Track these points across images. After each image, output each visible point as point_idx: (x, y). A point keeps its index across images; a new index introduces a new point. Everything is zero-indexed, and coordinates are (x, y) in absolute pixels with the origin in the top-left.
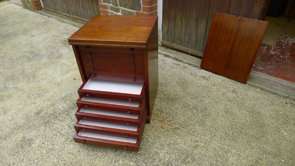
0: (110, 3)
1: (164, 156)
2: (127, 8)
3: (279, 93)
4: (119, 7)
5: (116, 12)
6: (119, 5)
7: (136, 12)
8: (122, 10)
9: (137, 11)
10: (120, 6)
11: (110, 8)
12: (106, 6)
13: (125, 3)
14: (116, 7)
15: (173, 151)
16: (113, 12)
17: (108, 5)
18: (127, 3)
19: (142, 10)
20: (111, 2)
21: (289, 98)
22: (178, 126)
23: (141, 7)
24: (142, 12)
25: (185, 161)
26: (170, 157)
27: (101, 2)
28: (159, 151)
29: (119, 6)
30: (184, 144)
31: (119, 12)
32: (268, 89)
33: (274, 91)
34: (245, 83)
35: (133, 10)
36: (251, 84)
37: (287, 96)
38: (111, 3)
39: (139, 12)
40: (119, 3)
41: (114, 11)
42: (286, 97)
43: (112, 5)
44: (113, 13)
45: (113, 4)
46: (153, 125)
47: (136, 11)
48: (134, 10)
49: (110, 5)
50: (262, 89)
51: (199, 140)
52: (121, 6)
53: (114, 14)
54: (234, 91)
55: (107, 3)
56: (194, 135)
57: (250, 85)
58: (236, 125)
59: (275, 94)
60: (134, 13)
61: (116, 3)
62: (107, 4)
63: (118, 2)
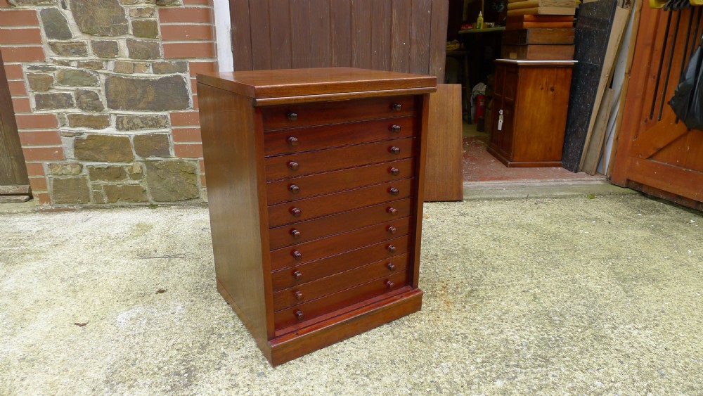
0: (71, 106)
1: (522, 337)
2: (138, 109)
3: (513, 196)
4: (107, 111)
5: (96, 128)
6: (105, 106)
7: (171, 114)
8: (118, 118)
9: (175, 111)
10: (109, 107)
11: (67, 120)
12: (51, 116)
13: (132, 96)
14: (96, 114)
15: (519, 322)
16: (83, 129)
17: (59, 114)
18: (138, 96)
19: (192, 106)
20: (75, 101)
21: (531, 198)
22: (469, 288)
23: (188, 99)
24: (192, 111)
25: (556, 324)
26: (531, 332)
27: (28, 108)
28: (504, 336)
29: (106, 109)
30: (518, 304)
31: (108, 125)
32: (497, 196)
33: (506, 196)
34: (460, 200)
35: (161, 111)
36: (470, 197)
37: (526, 196)
38: (75, 105)
39: (183, 111)
40: (108, 101)
41: (86, 126)
42: (527, 198)
43: (77, 111)
44: (81, 134)
45: (81, 107)
46: (431, 308)
47: (170, 112)
48: (166, 110)
49: (70, 110)
50: (488, 199)
51: (525, 288)
52: (116, 108)
53: (85, 137)
54: (463, 215)
55: (57, 108)
56: (508, 286)
57: (470, 200)
58: (530, 248)
59: (510, 199)
60: (166, 117)
61: (95, 102)
62: (54, 112)
63: (103, 99)
